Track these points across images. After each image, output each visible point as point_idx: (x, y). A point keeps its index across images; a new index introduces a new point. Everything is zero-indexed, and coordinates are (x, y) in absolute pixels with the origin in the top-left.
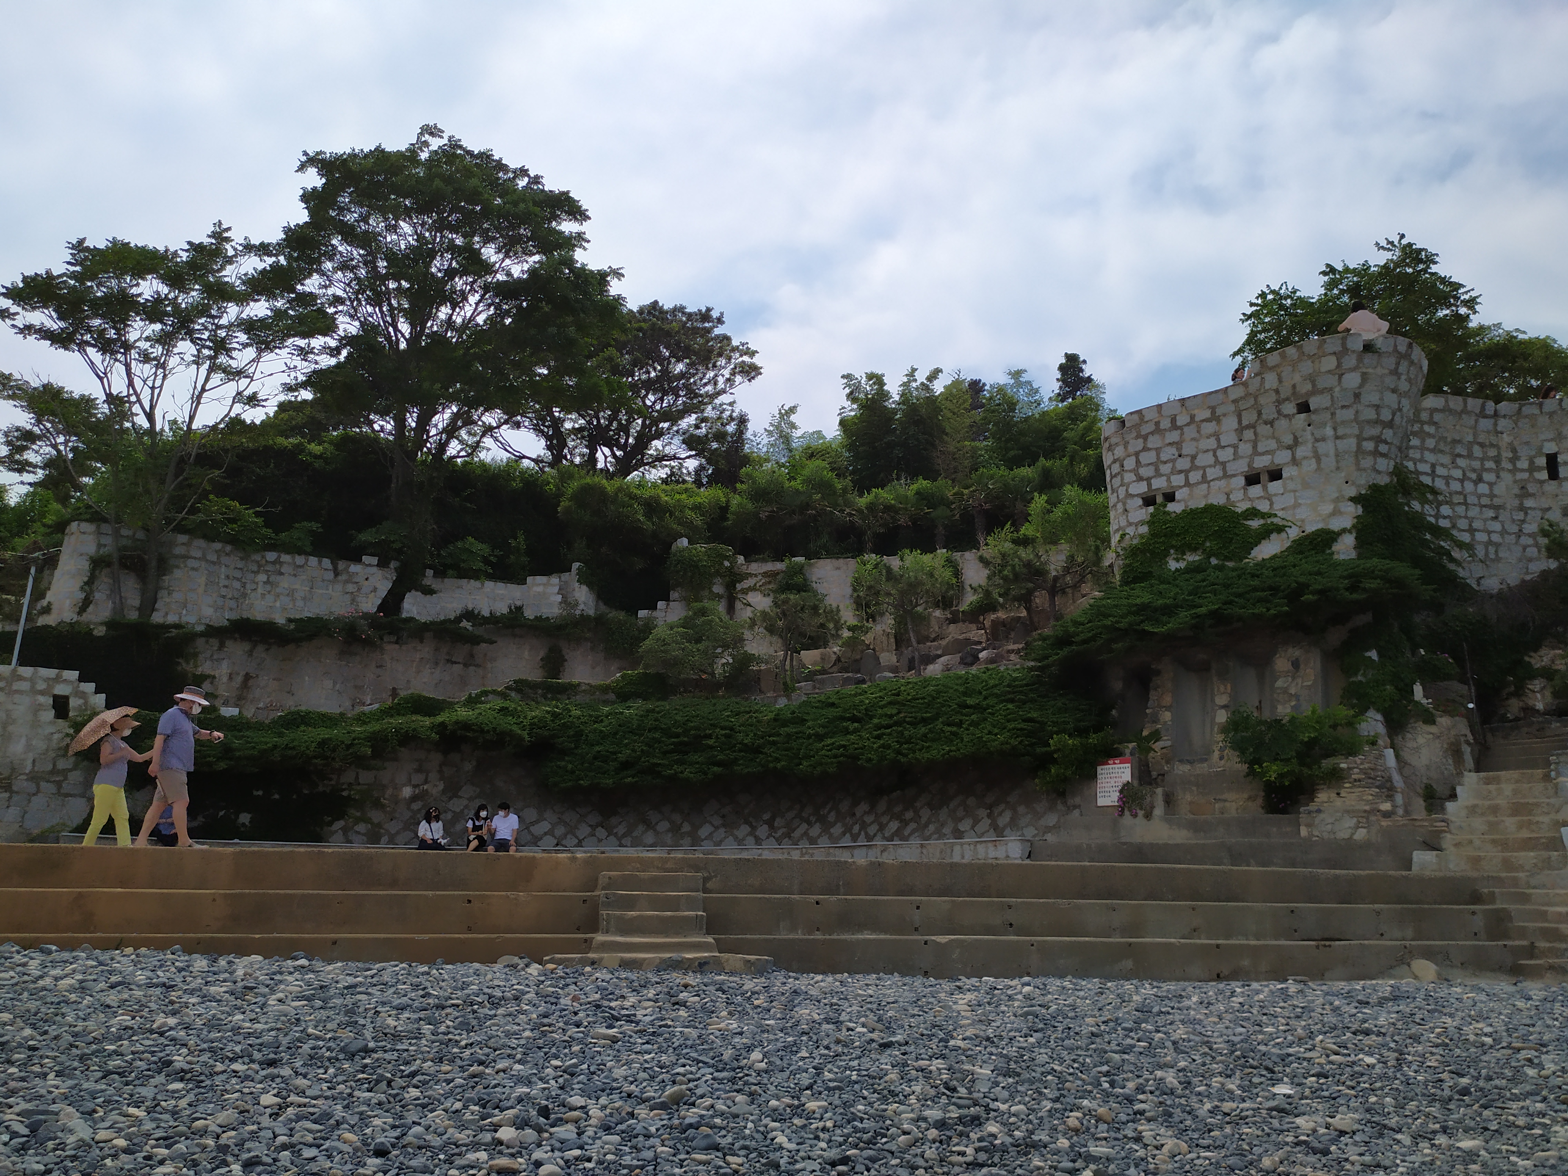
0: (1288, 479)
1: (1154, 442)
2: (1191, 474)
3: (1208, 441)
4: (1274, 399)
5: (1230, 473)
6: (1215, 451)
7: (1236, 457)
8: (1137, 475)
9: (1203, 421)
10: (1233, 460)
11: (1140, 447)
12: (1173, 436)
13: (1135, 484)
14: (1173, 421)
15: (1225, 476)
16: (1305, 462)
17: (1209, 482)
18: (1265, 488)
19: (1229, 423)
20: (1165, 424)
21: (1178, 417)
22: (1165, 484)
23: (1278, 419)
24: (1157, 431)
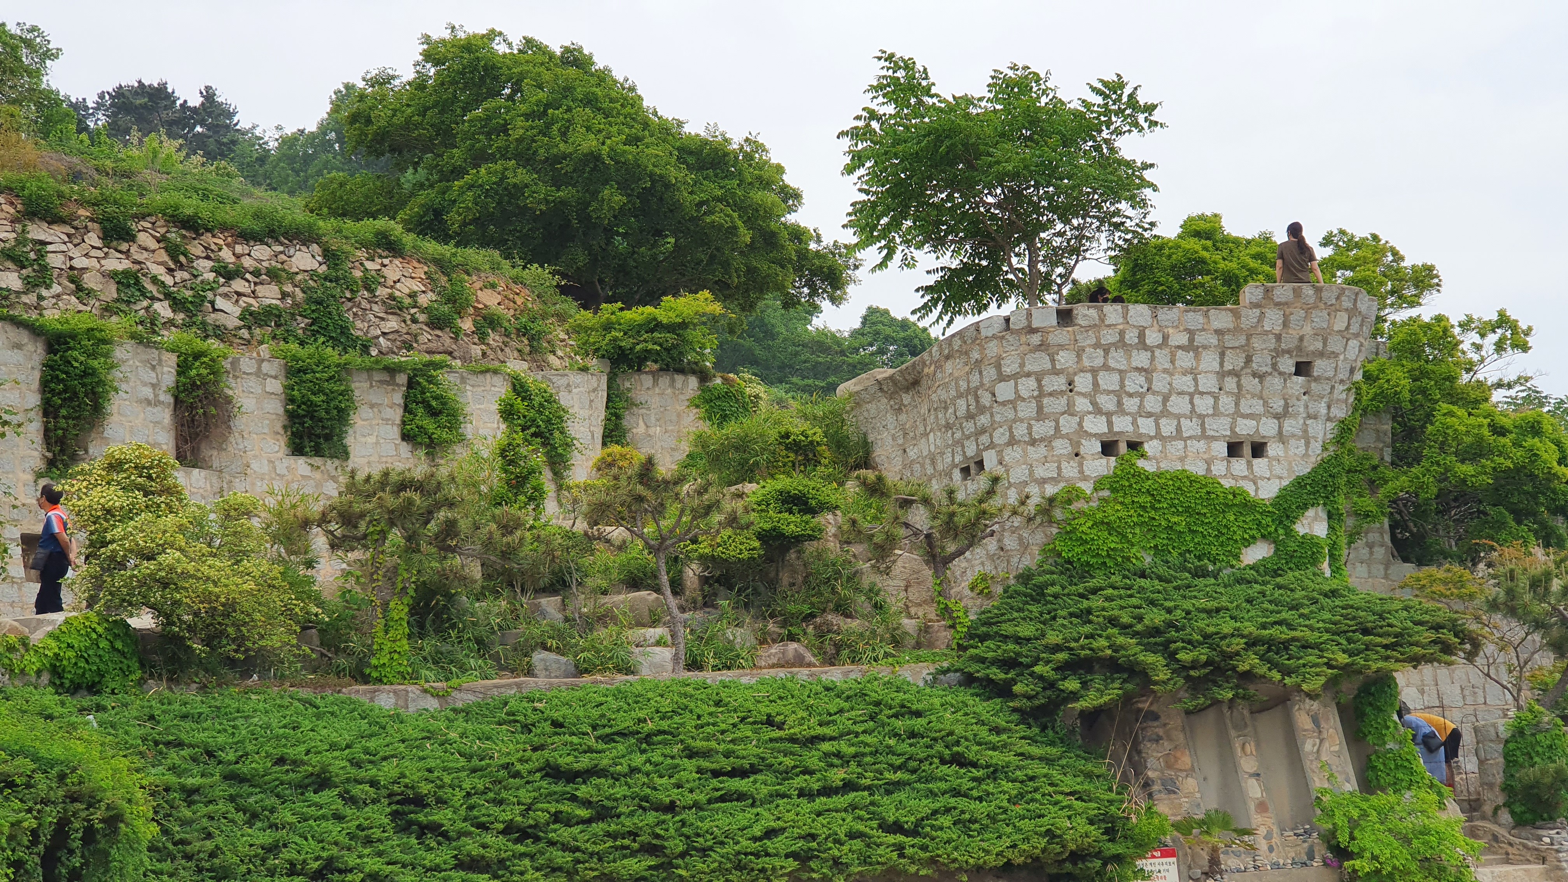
1: (1117, 359)
2: (1163, 421)
3: (1184, 378)
4: (1272, 346)
5: (1212, 433)
6: (1191, 395)
7: (1216, 413)
8: (1094, 403)
9: (1179, 347)
10: (1213, 415)
11: (1099, 362)
12: (1141, 359)
13: (1091, 416)
14: (1142, 336)
15: (1204, 436)
16: (1292, 442)
17: (1185, 440)
18: (1250, 465)
19: (1210, 361)
20: (1131, 337)
21: (1147, 332)
22: (1130, 428)
23: (1270, 374)
24: (1121, 343)
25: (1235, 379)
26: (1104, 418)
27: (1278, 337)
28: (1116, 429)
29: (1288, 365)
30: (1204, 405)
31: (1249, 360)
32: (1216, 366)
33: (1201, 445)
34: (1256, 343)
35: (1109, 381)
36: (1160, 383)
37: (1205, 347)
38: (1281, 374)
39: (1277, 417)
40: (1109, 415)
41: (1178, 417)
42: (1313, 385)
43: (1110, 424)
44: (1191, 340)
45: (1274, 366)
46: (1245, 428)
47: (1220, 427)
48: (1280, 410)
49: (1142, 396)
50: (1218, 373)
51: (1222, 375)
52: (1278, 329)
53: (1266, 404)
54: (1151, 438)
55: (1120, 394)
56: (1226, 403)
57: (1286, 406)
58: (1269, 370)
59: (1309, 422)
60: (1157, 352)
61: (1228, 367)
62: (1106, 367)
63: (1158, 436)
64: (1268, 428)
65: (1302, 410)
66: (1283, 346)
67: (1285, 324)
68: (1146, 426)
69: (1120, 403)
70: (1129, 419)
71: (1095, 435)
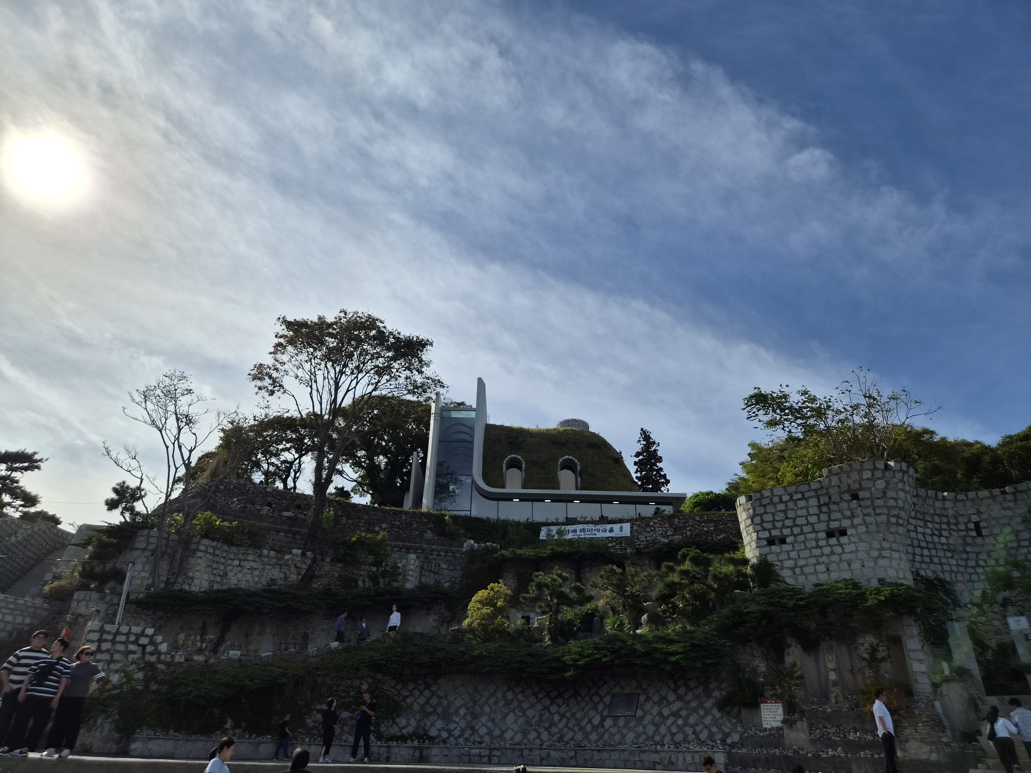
0: (850, 535)
1: (770, 509)
2: (794, 529)
3: (802, 511)
4: (838, 491)
5: (817, 530)
6: (806, 517)
7: (819, 521)
8: (762, 527)
9: (798, 499)
10: (818, 523)
11: (762, 511)
12: (781, 507)
13: (761, 532)
14: (780, 498)
15: (814, 531)
16: (859, 527)
17: (805, 534)
18: (838, 540)
19: (813, 502)
20: (776, 499)
21: (783, 497)
22: (779, 534)
23: (841, 502)
24: (772, 503)
25: (827, 507)
26: (767, 532)
27: (839, 487)
28: (773, 535)
29: (847, 497)
30: (813, 519)
31: (830, 498)
32: (817, 503)
33: (813, 535)
34: (831, 491)
35: (768, 517)
36: (791, 514)
37: (810, 497)
38: (845, 501)
39: (848, 518)
40: (769, 530)
41: (801, 526)
42: (861, 503)
43: (770, 533)
44: (803, 495)
45: (841, 498)
46: (834, 525)
47: (823, 526)
48: (849, 515)
49: (783, 521)
50: (817, 506)
51: (820, 506)
52: (838, 483)
53: (843, 514)
54: (789, 536)
55: (773, 521)
56: (824, 517)
57: (852, 513)
58: (839, 500)
59: (865, 518)
60: (788, 503)
61: (822, 502)
62: (766, 512)
63: (792, 534)
64: (846, 523)
65: (860, 513)
66: (842, 490)
67: (840, 481)
68: (786, 532)
69: (774, 525)
70: (779, 530)
71: (764, 539)
